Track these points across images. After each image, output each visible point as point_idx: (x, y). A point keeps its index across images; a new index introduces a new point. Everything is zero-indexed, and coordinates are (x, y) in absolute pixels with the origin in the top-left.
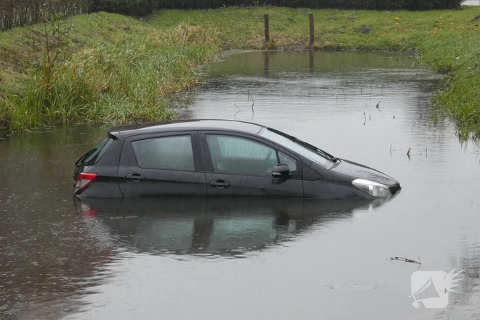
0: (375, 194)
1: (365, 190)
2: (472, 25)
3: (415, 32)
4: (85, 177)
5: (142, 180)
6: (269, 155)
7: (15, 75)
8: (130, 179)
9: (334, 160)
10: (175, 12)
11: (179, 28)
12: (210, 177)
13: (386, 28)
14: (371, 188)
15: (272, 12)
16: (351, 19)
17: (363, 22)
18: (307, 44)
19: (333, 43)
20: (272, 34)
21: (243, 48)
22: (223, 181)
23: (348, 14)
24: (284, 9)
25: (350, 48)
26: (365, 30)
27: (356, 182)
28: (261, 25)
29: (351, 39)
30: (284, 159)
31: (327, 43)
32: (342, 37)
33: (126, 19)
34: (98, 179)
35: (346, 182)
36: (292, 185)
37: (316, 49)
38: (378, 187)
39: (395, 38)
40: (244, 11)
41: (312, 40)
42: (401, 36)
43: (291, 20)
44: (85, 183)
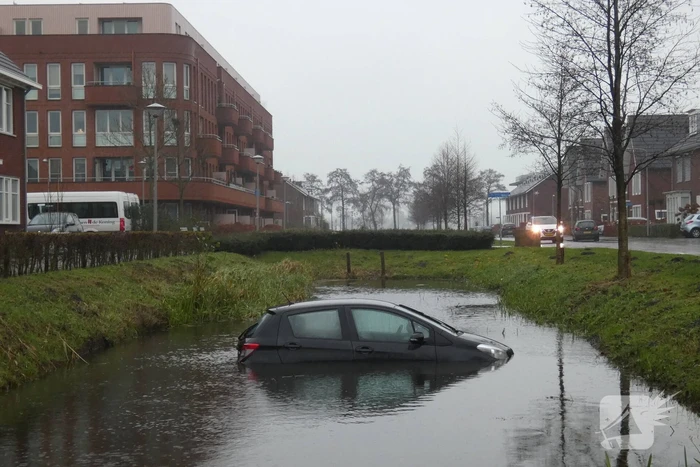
0: (496, 356)
1: (487, 353)
2: (504, 259)
3: (460, 265)
4: (249, 347)
5: (299, 348)
6: (400, 328)
7: (168, 286)
8: (287, 348)
9: (457, 332)
10: (278, 253)
11: (282, 263)
12: (355, 345)
13: (439, 262)
14: (493, 351)
15: (352, 252)
16: (411, 257)
17: (421, 258)
18: (380, 275)
19: (399, 274)
20: (352, 268)
21: (331, 278)
22: (367, 348)
23: (408, 253)
24: (359, 251)
25: (411, 277)
26: (423, 264)
27: (480, 346)
28: (344, 263)
29: (410, 271)
30: (419, 328)
31: (395, 274)
32: (405, 269)
33: (242, 257)
34: (261, 348)
35: (472, 346)
36: (427, 351)
37: (387, 278)
38: (497, 351)
39: (447, 269)
40: (329, 252)
41: (384, 272)
42: (451, 268)
43: (365, 258)
44: (249, 352)
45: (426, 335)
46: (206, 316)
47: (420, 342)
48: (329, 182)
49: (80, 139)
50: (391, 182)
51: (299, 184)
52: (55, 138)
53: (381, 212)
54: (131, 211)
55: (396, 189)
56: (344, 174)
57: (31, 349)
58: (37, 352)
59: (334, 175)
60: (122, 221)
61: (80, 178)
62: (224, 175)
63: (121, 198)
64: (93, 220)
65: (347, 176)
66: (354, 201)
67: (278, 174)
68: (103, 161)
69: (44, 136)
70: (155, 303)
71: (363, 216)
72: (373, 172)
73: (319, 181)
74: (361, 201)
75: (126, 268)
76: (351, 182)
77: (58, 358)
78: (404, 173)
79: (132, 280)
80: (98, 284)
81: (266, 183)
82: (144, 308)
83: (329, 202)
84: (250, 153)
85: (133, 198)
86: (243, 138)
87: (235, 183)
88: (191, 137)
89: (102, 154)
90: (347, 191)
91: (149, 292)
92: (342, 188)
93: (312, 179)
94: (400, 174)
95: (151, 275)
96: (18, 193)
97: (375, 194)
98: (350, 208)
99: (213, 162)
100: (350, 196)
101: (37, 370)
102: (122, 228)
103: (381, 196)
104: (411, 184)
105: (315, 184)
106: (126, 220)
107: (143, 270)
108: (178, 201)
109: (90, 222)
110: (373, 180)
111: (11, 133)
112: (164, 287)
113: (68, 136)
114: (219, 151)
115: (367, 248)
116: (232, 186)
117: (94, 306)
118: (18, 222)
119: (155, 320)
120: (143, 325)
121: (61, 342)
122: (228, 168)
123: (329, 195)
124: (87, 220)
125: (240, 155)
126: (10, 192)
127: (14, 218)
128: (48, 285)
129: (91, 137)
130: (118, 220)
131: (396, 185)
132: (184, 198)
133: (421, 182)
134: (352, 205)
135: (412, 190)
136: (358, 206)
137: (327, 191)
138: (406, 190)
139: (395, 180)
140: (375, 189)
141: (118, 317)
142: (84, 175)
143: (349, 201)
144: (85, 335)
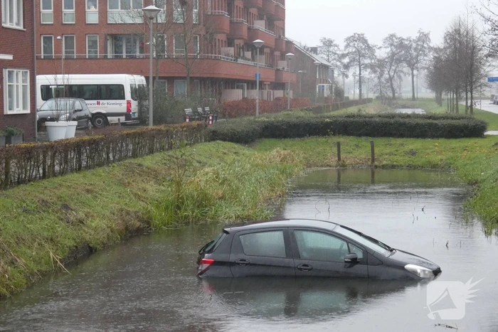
0: (422, 276)
1: (414, 272)
2: (492, 149)
3: (450, 154)
4: (205, 262)
5: (247, 264)
6: (342, 246)
7: (156, 187)
8: (238, 264)
9: (391, 250)
10: (273, 141)
11: (274, 152)
12: (297, 262)
13: (428, 151)
14: (419, 271)
15: (342, 139)
16: (402, 145)
17: (411, 147)
18: (370, 163)
19: (389, 162)
20: (343, 156)
21: (322, 166)
22: (307, 266)
23: (400, 141)
24: (351, 137)
25: (401, 166)
26: (413, 153)
27: (407, 267)
28: (335, 149)
29: (401, 159)
30: (354, 249)
31: (385, 162)
32: (395, 158)
33: (236, 146)
34: (216, 263)
35: (401, 266)
36: (359, 269)
37: (376, 167)
38: (424, 271)
39: (436, 158)
40: (322, 139)
41: (373, 160)
42: (440, 157)
43: (357, 146)
44: (205, 266)
45: (360, 255)
46: (186, 217)
47: (354, 261)
48: (347, 46)
49: (92, 16)
50: (410, 47)
51: (314, 50)
52: (69, 15)
53: (400, 77)
54: (138, 93)
55: (415, 54)
56: (361, 39)
57: (21, 262)
58: (26, 265)
59: (351, 40)
60: (129, 103)
61: (93, 55)
62: (231, 50)
63: (128, 80)
64: (101, 101)
65: (365, 41)
66: (372, 67)
67: (289, 43)
68: (115, 38)
69: (58, 13)
70: (140, 205)
71: (380, 82)
72: (392, 36)
73: (336, 46)
74: (379, 66)
75: (117, 170)
76: (369, 48)
77: (43, 269)
78: (424, 37)
79: (121, 183)
80: (88, 191)
81: (277, 53)
82: (128, 213)
83: (347, 67)
84: (260, 25)
85: (139, 80)
86: (254, 11)
87: (244, 58)
88: (199, 14)
89: (114, 32)
90: (364, 56)
91: (136, 195)
92: (359, 53)
93: (328, 43)
94: (419, 39)
95: (140, 175)
96: (28, 84)
97: (394, 59)
98: (366, 74)
99: (222, 37)
100: (367, 61)
101: (25, 281)
102: (129, 110)
103: (399, 61)
104: (431, 49)
105: (331, 49)
106: (133, 102)
107: (133, 172)
108: (184, 78)
109: (98, 103)
110: (392, 45)
111: (21, 27)
112: (152, 189)
113: (81, 13)
114: (226, 26)
115: (360, 135)
116: (240, 61)
117: (81, 215)
118: (28, 111)
119: (138, 224)
120: (127, 228)
121: (48, 252)
122: (237, 42)
123: (346, 60)
124: (95, 101)
125: (249, 29)
126: (21, 84)
127: (24, 108)
128: (42, 196)
129: (103, 14)
130: (124, 103)
131: (416, 49)
132: (191, 75)
133: (442, 46)
134: (369, 70)
135: (431, 55)
136: (375, 72)
137: (344, 56)
138: (425, 55)
139: (414, 45)
140: (393, 54)
141: (103, 224)
142: (96, 52)
143: (366, 66)
144: (71, 243)
